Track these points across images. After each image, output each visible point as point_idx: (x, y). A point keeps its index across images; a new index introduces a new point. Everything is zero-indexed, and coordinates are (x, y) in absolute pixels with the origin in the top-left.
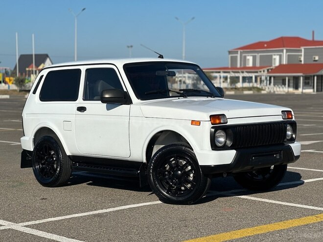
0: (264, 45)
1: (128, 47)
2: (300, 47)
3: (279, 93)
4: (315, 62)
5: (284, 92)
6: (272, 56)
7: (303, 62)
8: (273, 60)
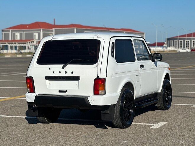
2: (52, 28)
6: (33, 33)
8: (34, 36)
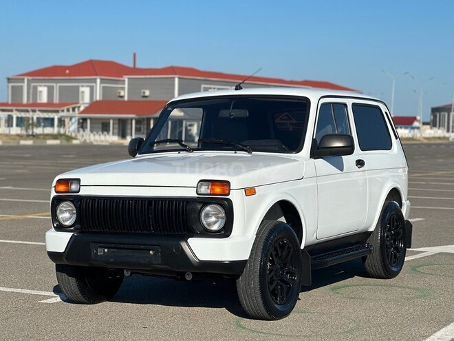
0: (65, 72)
2: (122, 77)
3: (99, 143)
4: (144, 99)
5: (107, 142)
6: (78, 87)
7: (126, 99)
8: (80, 94)
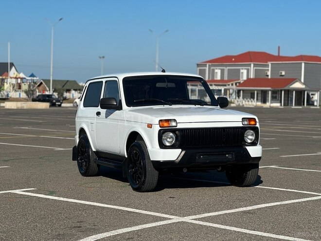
0: (232, 60)
1: (100, 58)
2: (267, 62)
3: (248, 106)
4: (282, 77)
5: (253, 105)
6: (239, 70)
7: (270, 77)
8: (241, 74)
